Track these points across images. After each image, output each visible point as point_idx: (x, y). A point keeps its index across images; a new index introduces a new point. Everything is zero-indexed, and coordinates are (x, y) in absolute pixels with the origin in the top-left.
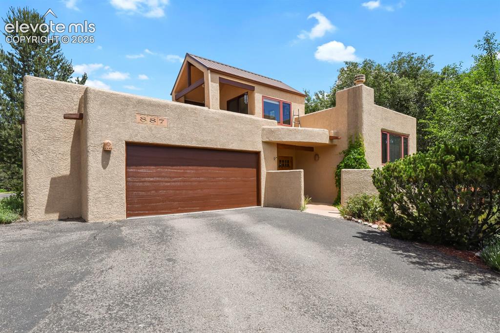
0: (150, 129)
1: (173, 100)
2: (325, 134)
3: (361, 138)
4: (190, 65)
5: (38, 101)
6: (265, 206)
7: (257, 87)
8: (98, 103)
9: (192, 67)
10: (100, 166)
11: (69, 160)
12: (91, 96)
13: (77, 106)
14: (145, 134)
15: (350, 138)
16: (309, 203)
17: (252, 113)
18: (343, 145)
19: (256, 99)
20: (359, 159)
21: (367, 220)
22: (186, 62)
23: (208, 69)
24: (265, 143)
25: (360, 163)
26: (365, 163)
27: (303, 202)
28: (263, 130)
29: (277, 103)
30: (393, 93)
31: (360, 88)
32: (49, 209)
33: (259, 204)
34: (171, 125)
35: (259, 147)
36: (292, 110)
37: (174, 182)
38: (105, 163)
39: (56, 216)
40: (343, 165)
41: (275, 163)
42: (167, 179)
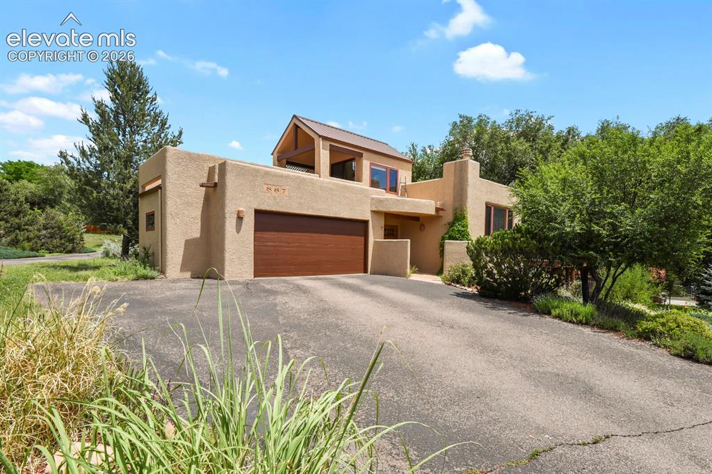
0: (275, 198)
1: (274, 165)
2: (431, 205)
3: (465, 211)
4: (296, 127)
5: (176, 169)
6: (371, 274)
7: (365, 154)
8: (234, 174)
9: (299, 129)
10: (235, 230)
11: (200, 224)
12: (228, 168)
13: (207, 174)
14: (271, 203)
15: (455, 210)
16: (415, 272)
17: (360, 180)
18: (448, 217)
19: (364, 166)
20: (463, 231)
21: (464, 285)
22: (292, 124)
23: (320, 136)
24: (373, 212)
25: (463, 235)
26: (468, 235)
27: (408, 270)
28: (372, 199)
29: (385, 170)
30: (509, 156)
31: (466, 162)
32: (183, 268)
33: (365, 271)
34: (292, 195)
35: (367, 216)
36: (399, 177)
37: (293, 247)
38: (238, 228)
39: (188, 275)
40: (447, 236)
41: (382, 232)
42: (286, 245)
